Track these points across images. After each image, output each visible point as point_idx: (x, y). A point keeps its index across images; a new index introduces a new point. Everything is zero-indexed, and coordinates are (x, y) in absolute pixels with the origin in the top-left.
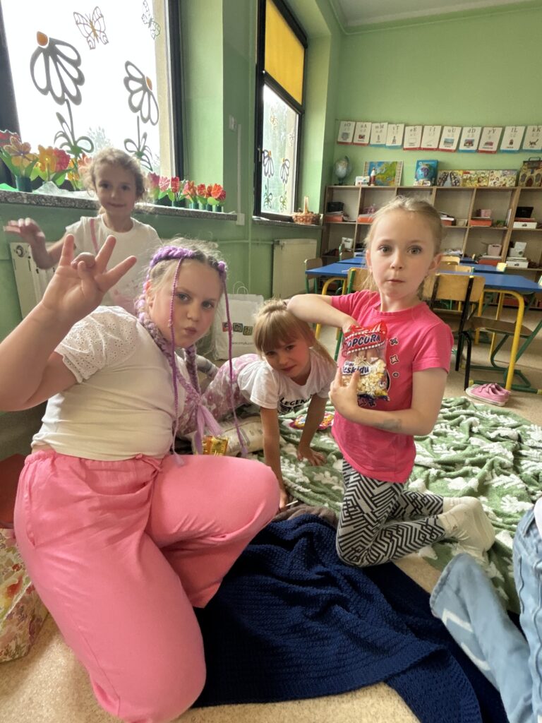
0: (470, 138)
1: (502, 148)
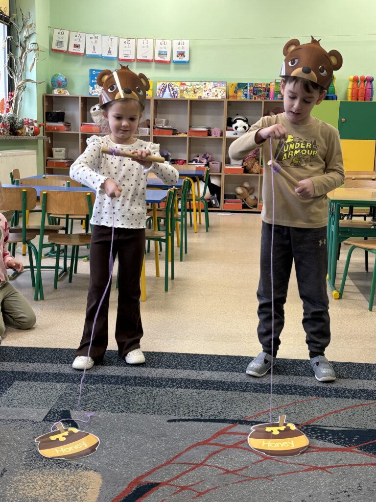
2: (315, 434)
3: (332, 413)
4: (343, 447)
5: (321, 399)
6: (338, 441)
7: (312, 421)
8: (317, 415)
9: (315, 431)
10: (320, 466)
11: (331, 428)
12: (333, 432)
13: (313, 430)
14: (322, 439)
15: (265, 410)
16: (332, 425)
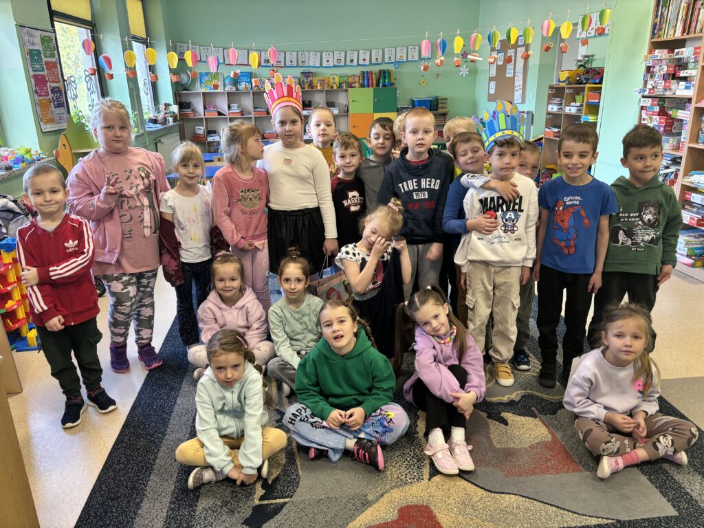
0: (267, 59)
1: (287, 64)
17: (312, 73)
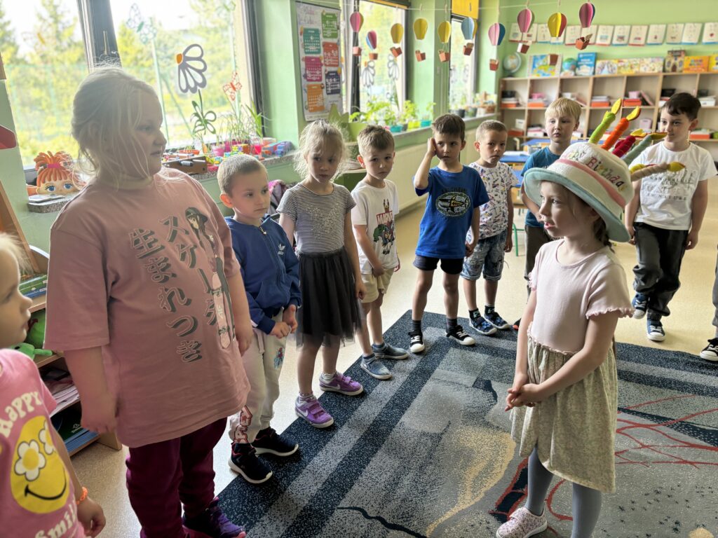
0: (621, 35)
1: (649, 42)
2: (689, 430)
3: (706, 412)
4: (712, 446)
5: (697, 397)
6: (708, 440)
7: (687, 418)
8: (693, 413)
9: (689, 428)
10: (689, 460)
11: (702, 427)
12: (704, 431)
13: (686, 426)
14: (694, 436)
15: (646, 402)
16: (704, 424)
17: (684, 51)
